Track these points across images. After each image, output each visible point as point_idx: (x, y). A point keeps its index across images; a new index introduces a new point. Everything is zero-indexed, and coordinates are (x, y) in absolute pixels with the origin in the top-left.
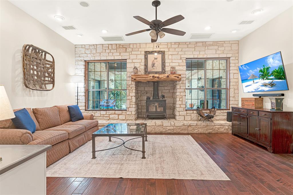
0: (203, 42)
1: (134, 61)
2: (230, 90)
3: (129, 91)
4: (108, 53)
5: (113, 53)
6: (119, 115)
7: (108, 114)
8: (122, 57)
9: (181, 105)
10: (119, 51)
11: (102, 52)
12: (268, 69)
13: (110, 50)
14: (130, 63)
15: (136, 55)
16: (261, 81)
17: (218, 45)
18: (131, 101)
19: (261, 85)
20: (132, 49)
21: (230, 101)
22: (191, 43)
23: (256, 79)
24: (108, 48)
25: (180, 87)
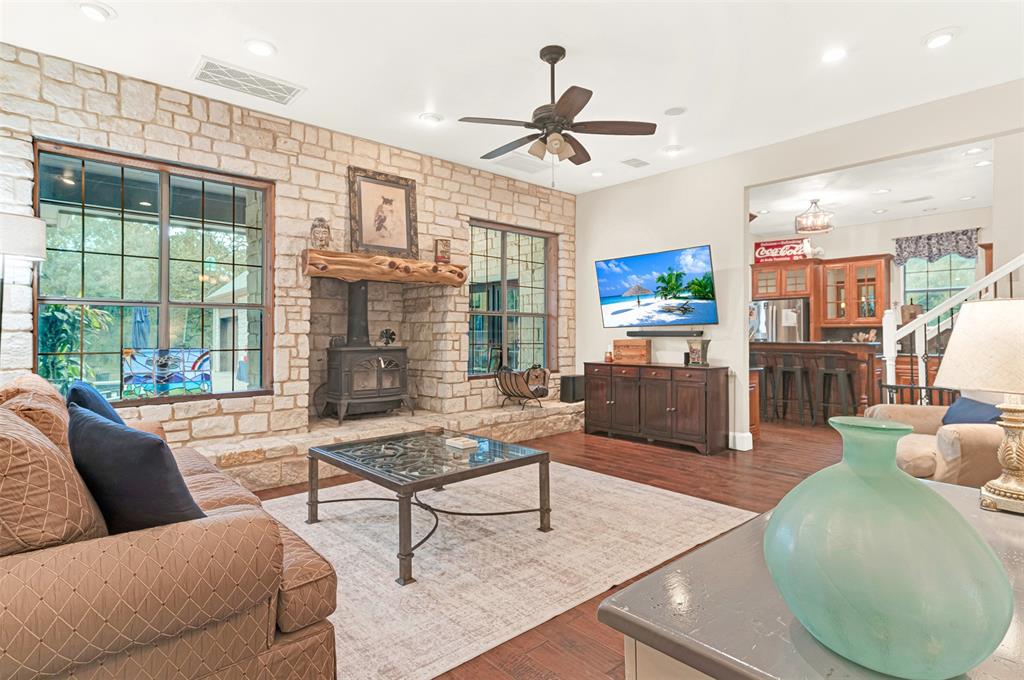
0: (509, 179)
1: (307, 194)
2: (560, 319)
3: (287, 312)
4: (191, 136)
5: (213, 140)
6: (237, 415)
7: (180, 415)
8: (256, 167)
9: (458, 363)
10: (244, 139)
11: (153, 122)
12: (679, 276)
13: (201, 122)
14: (290, 201)
15: (315, 173)
16: (659, 302)
17: (539, 195)
18: (294, 354)
19: (658, 309)
20: (301, 144)
21: (558, 347)
22: (483, 174)
23: (646, 296)
24: (190, 111)
25: (455, 307)
